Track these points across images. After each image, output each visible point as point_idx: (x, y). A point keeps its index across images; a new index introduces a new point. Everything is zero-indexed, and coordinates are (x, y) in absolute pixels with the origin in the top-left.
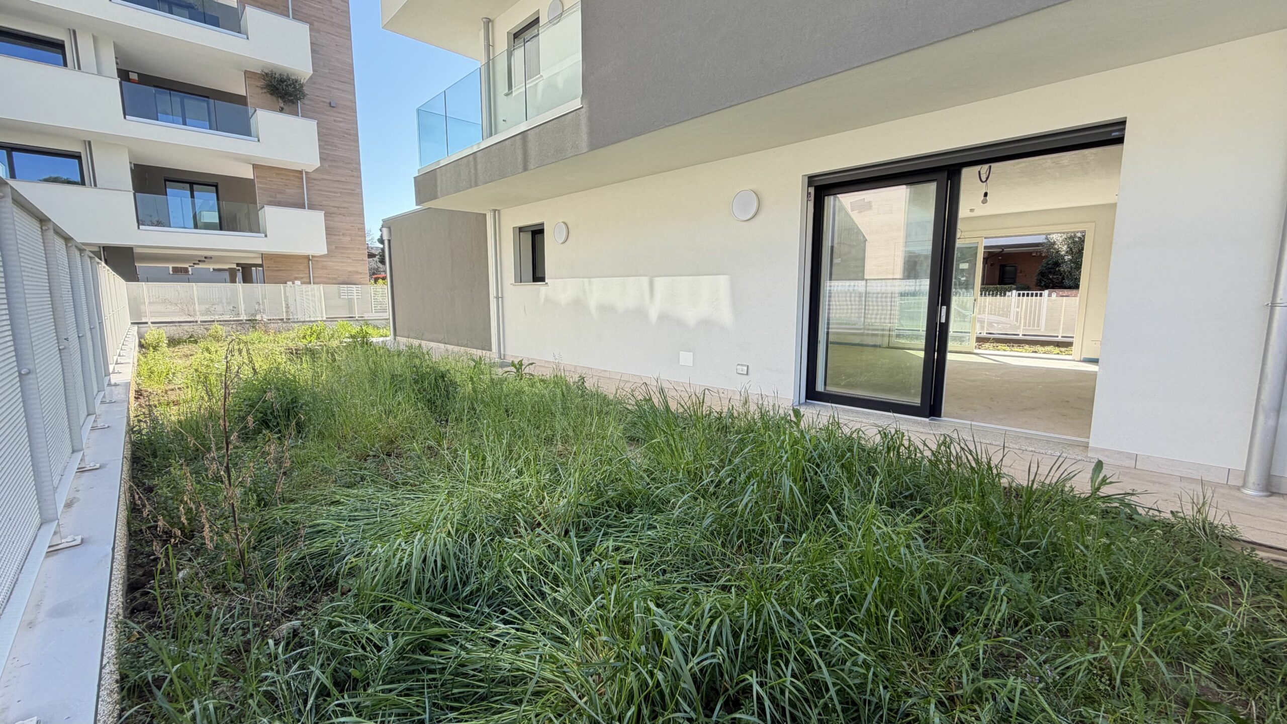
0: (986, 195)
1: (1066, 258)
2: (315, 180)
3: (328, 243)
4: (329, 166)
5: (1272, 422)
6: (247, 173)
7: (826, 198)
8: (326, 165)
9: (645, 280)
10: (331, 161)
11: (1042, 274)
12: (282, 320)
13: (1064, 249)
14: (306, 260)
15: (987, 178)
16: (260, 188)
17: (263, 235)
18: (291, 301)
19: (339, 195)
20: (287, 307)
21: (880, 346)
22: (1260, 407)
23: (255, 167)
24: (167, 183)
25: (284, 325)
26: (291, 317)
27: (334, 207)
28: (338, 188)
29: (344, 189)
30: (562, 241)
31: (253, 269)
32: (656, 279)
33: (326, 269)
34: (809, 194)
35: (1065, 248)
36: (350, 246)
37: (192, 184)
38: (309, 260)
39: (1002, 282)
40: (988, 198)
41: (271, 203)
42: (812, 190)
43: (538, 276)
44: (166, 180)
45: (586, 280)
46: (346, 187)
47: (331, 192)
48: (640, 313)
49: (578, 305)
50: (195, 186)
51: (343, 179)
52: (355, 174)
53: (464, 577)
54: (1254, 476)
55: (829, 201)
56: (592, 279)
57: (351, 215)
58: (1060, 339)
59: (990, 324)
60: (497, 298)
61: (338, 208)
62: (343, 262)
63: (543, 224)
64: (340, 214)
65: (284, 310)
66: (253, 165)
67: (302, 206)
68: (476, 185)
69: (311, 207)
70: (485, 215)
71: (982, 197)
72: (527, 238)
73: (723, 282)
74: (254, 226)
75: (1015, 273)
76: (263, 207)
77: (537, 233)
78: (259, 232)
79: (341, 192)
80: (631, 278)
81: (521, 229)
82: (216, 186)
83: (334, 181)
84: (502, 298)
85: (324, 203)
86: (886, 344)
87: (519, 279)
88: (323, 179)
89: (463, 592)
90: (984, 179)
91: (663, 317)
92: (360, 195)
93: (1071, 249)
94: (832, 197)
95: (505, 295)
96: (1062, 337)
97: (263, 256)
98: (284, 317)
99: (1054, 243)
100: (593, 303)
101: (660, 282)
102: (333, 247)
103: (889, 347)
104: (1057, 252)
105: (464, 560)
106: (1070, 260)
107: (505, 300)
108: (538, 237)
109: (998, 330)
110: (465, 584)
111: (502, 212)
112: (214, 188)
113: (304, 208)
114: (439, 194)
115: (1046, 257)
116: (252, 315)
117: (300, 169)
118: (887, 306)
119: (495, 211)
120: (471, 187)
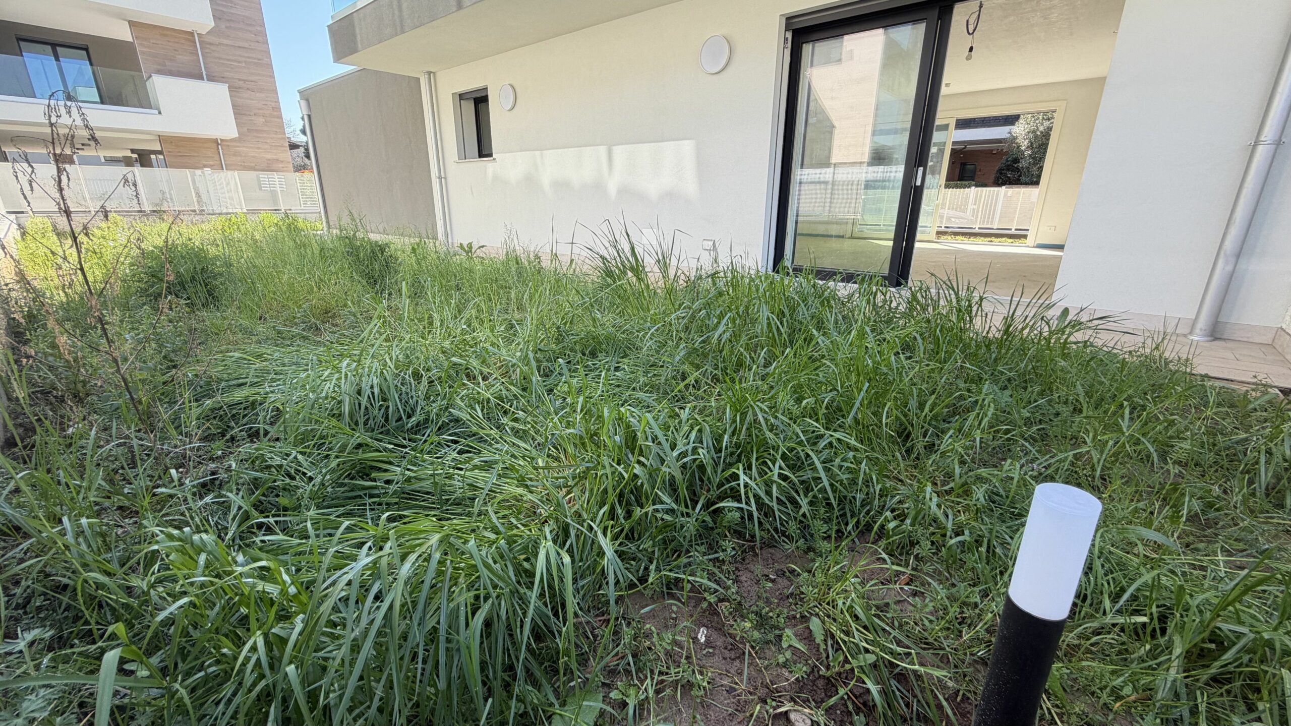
0: (971, 49)
1: (1026, 153)
2: (211, 44)
3: (238, 125)
4: (227, 27)
5: (1230, 268)
6: (124, 34)
7: (804, 45)
8: (223, 26)
9: (603, 150)
10: (228, 21)
11: (1000, 171)
12: (195, 211)
13: (1024, 144)
14: (214, 145)
15: (974, 30)
16: (143, 53)
17: (156, 112)
18: (202, 191)
19: (244, 65)
20: (198, 195)
21: (842, 237)
22: (1222, 253)
23: (132, 24)
24: (22, 44)
25: (197, 217)
26: (204, 208)
27: (240, 80)
28: (241, 56)
29: (249, 57)
30: (509, 107)
31: (153, 157)
32: (615, 148)
33: (241, 156)
34: (786, 39)
35: (1026, 142)
36: (265, 128)
37: (54, 46)
38: (218, 144)
39: (961, 178)
40: (973, 53)
41: (159, 72)
42: (789, 35)
43: (484, 150)
44: (20, 39)
45: (537, 153)
46: (251, 55)
47: (232, 61)
48: (598, 187)
49: (530, 181)
50: (60, 50)
51: (246, 45)
52: (260, 39)
53: (408, 409)
54: (1203, 323)
55: (807, 49)
56: (545, 152)
57: (261, 90)
58: (1013, 232)
59: (949, 219)
60: (440, 178)
61: (245, 81)
62: (259, 148)
63: (486, 89)
64: (248, 89)
65: (195, 199)
66: (129, 22)
67: (200, 77)
68: (403, 32)
69: (211, 79)
70: (418, 80)
71: (967, 53)
72: (469, 107)
73: (688, 146)
74: (143, 101)
75: (975, 171)
76: (151, 76)
77: (480, 101)
78: (151, 108)
79: (245, 62)
80: (588, 148)
81: (462, 96)
82: (86, 49)
83: (235, 47)
84: (445, 178)
85: (227, 74)
86: (849, 235)
87: (464, 155)
88: (220, 44)
89: (407, 423)
90: (971, 31)
91: (624, 191)
92: (270, 66)
93: (1032, 145)
94: (811, 45)
95: (448, 175)
96: (1016, 230)
97: (161, 138)
98: (196, 207)
99: (1016, 138)
100: (546, 179)
101: (618, 150)
102: (245, 129)
103: (852, 237)
104: (1018, 147)
105: (407, 393)
106: (1030, 156)
107: (450, 180)
108: (481, 106)
109: (955, 224)
110: (409, 417)
111: (438, 74)
112: (84, 52)
113: (203, 79)
114: (360, 46)
115: (1007, 153)
116: (157, 205)
117: (190, 30)
118: (852, 194)
119: (429, 73)
120: (396, 35)
